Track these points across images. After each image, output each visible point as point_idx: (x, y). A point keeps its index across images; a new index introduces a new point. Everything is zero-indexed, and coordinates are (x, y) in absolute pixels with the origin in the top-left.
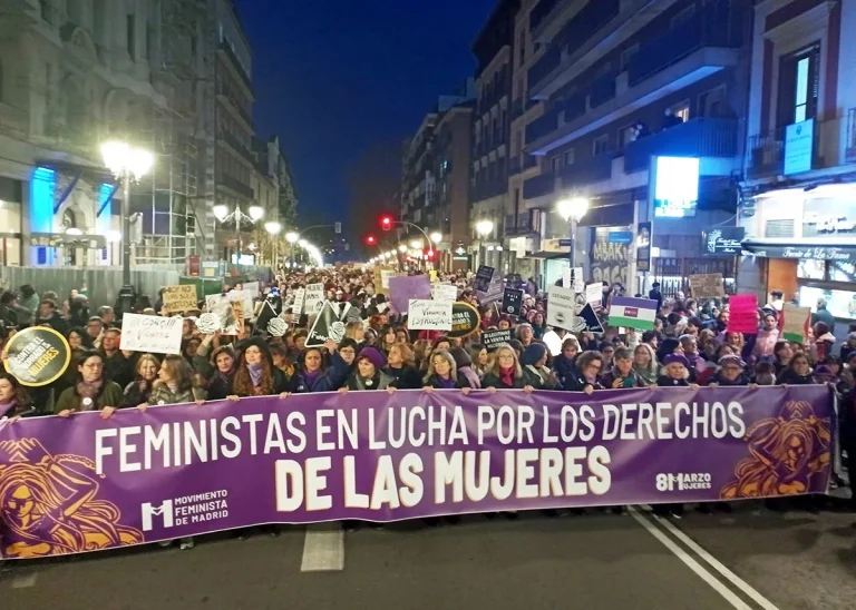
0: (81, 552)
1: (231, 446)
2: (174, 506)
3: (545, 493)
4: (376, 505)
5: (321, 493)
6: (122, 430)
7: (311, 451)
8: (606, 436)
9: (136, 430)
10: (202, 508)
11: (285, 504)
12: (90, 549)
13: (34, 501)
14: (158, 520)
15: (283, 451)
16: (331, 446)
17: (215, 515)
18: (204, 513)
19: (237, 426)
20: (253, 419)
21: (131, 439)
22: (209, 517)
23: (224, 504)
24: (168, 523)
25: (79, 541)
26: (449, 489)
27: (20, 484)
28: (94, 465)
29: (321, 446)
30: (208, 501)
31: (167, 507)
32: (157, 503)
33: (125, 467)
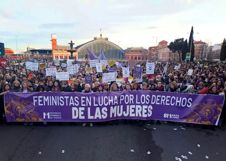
0: (31, 121)
1: (62, 103)
2: (50, 114)
3: (137, 115)
4: (96, 118)
5: (82, 115)
6: (39, 97)
7: (80, 106)
8: (152, 103)
9: (42, 97)
10: (56, 116)
11: (74, 117)
12: (33, 121)
13: (21, 109)
14: (47, 116)
15: (74, 105)
16: (85, 105)
17: (59, 118)
18: (56, 117)
19: (63, 99)
20: (67, 97)
21: (41, 99)
22: (57, 118)
23: (61, 116)
24: (49, 118)
25: (30, 119)
26: (113, 114)
27: (18, 106)
28: (33, 103)
29: (82, 105)
30: (57, 114)
31: (48, 114)
32: (46, 113)
33: (40, 105)
